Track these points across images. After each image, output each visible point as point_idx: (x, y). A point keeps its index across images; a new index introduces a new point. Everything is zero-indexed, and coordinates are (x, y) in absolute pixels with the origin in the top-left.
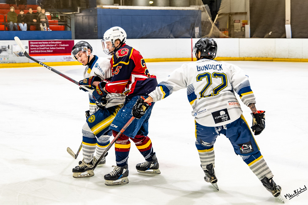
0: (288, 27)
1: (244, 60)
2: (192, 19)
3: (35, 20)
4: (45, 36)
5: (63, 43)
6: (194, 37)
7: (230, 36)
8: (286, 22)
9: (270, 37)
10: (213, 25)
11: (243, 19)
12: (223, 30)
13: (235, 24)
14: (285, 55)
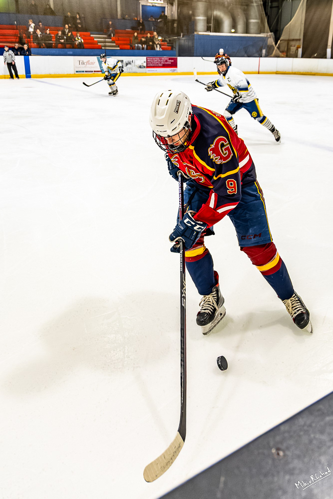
0: (329, 51)
1: (295, 74)
2: (261, 44)
3: (151, 43)
4: (158, 54)
5: (170, 59)
6: (261, 57)
7: (287, 56)
8: (328, 47)
10: (276, 48)
11: (297, 44)
12: (282, 52)
13: (292, 48)
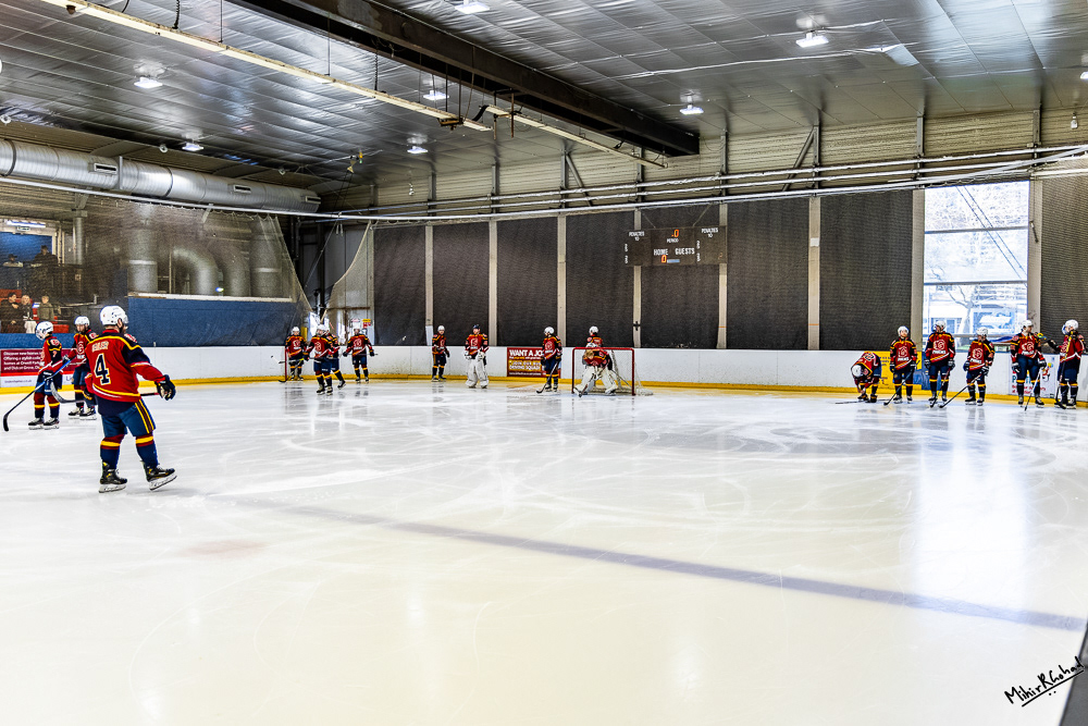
8: (427, 323)
9: (403, 344)
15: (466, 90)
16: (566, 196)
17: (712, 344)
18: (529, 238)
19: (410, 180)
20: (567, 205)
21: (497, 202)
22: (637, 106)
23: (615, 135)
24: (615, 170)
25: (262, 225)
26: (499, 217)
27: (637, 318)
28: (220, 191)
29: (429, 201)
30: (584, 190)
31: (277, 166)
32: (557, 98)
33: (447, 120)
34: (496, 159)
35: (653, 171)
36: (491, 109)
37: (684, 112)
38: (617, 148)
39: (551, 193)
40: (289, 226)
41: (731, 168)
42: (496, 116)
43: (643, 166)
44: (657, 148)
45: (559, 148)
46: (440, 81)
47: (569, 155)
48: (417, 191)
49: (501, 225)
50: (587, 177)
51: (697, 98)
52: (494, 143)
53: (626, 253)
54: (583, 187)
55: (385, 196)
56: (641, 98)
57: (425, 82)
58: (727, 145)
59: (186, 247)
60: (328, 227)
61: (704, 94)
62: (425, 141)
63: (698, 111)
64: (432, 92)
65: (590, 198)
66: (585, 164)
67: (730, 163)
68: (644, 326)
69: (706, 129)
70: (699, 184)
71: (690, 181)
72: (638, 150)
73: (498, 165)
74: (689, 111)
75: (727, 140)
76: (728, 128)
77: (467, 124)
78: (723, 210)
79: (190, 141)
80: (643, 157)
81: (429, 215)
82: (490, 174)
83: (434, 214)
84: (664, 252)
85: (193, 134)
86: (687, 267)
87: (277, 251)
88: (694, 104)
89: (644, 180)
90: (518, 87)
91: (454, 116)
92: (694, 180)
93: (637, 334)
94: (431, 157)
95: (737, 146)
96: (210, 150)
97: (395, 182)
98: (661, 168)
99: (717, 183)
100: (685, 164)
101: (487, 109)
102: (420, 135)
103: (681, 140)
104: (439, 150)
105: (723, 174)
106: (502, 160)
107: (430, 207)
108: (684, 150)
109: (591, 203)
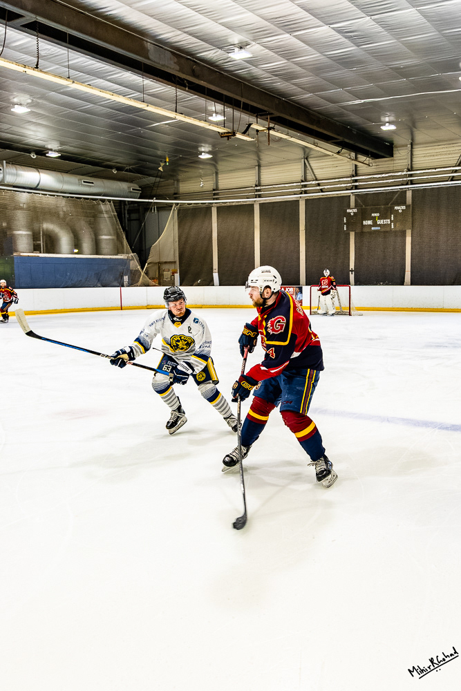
0: (216, 276)
2: (120, 268)
6: (123, 286)
8: (214, 271)
9: (199, 285)
10: (142, 274)
11: (172, 267)
12: (153, 279)
14: (214, 302)
15: (237, 114)
16: (305, 186)
17: (401, 282)
18: (281, 214)
19: (201, 176)
20: (306, 192)
21: (259, 190)
22: (353, 125)
23: (338, 144)
24: (337, 168)
25: (103, 207)
26: (260, 201)
27: (352, 266)
28: (72, 184)
29: (214, 190)
30: (317, 182)
31: (111, 167)
32: (298, 119)
33: (224, 133)
34: (258, 162)
35: (363, 168)
36: (255, 126)
37: (384, 128)
38: (338, 153)
39: (295, 184)
40: (121, 208)
41: (414, 166)
42: (257, 131)
43: (356, 166)
44: (366, 153)
45: (300, 154)
46: (219, 107)
47: (307, 159)
48: (205, 184)
49: (262, 206)
50: (320, 174)
51: (392, 118)
52: (257, 150)
53: (345, 224)
54: (316, 180)
55: (184, 187)
56: (354, 118)
57: (209, 108)
58: (412, 151)
59: (52, 222)
60: (147, 207)
61: (397, 116)
62: (210, 149)
63: (393, 127)
64: (214, 115)
65: (321, 188)
66: (317, 165)
67: (413, 163)
68: (356, 271)
69: (398, 140)
70: (393, 177)
71: (387, 175)
72: (353, 155)
73: (259, 166)
74: (387, 128)
75: (412, 148)
76: (413, 139)
77: (239, 136)
78: (409, 195)
79: (51, 150)
80: (356, 159)
81: (214, 199)
82: (254, 172)
83: (217, 199)
84: (370, 222)
85: (53, 145)
86: (385, 232)
87: (113, 224)
88: (390, 123)
89: (356, 175)
90: (272, 111)
91: (229, 130)
92: (390, 174)
93: (352, 277)
94: (214, 161)
95: (418, 151)
96: (65, 157)
97: (191, 178)
98: (368, 167)
99: (405, 176)
100: (384, 164)
101: (252, 126)
102: (207, 145)
103: (381, 148)
104: (220, 155)
105: (409, 170)
106: (262, 162)
107: (214, 194)
108: (383, 154)
109: (322, 191)
